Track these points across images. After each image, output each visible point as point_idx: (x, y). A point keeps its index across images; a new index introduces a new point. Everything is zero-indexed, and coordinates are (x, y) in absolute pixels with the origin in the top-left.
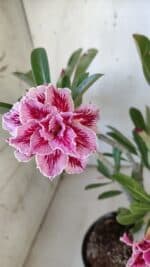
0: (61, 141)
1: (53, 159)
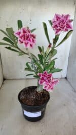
0: (28, 40)
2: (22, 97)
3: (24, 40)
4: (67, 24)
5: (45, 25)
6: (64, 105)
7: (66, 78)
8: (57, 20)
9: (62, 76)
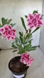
0: (10, 34)
1: (9, 37)
2: (11, 66)
3: (7, 34)
4: (39, 21)
5: (22, 19)
6: (39, 66)
7: (39, 46)
8: (31, 19)
9: (36, 45)
